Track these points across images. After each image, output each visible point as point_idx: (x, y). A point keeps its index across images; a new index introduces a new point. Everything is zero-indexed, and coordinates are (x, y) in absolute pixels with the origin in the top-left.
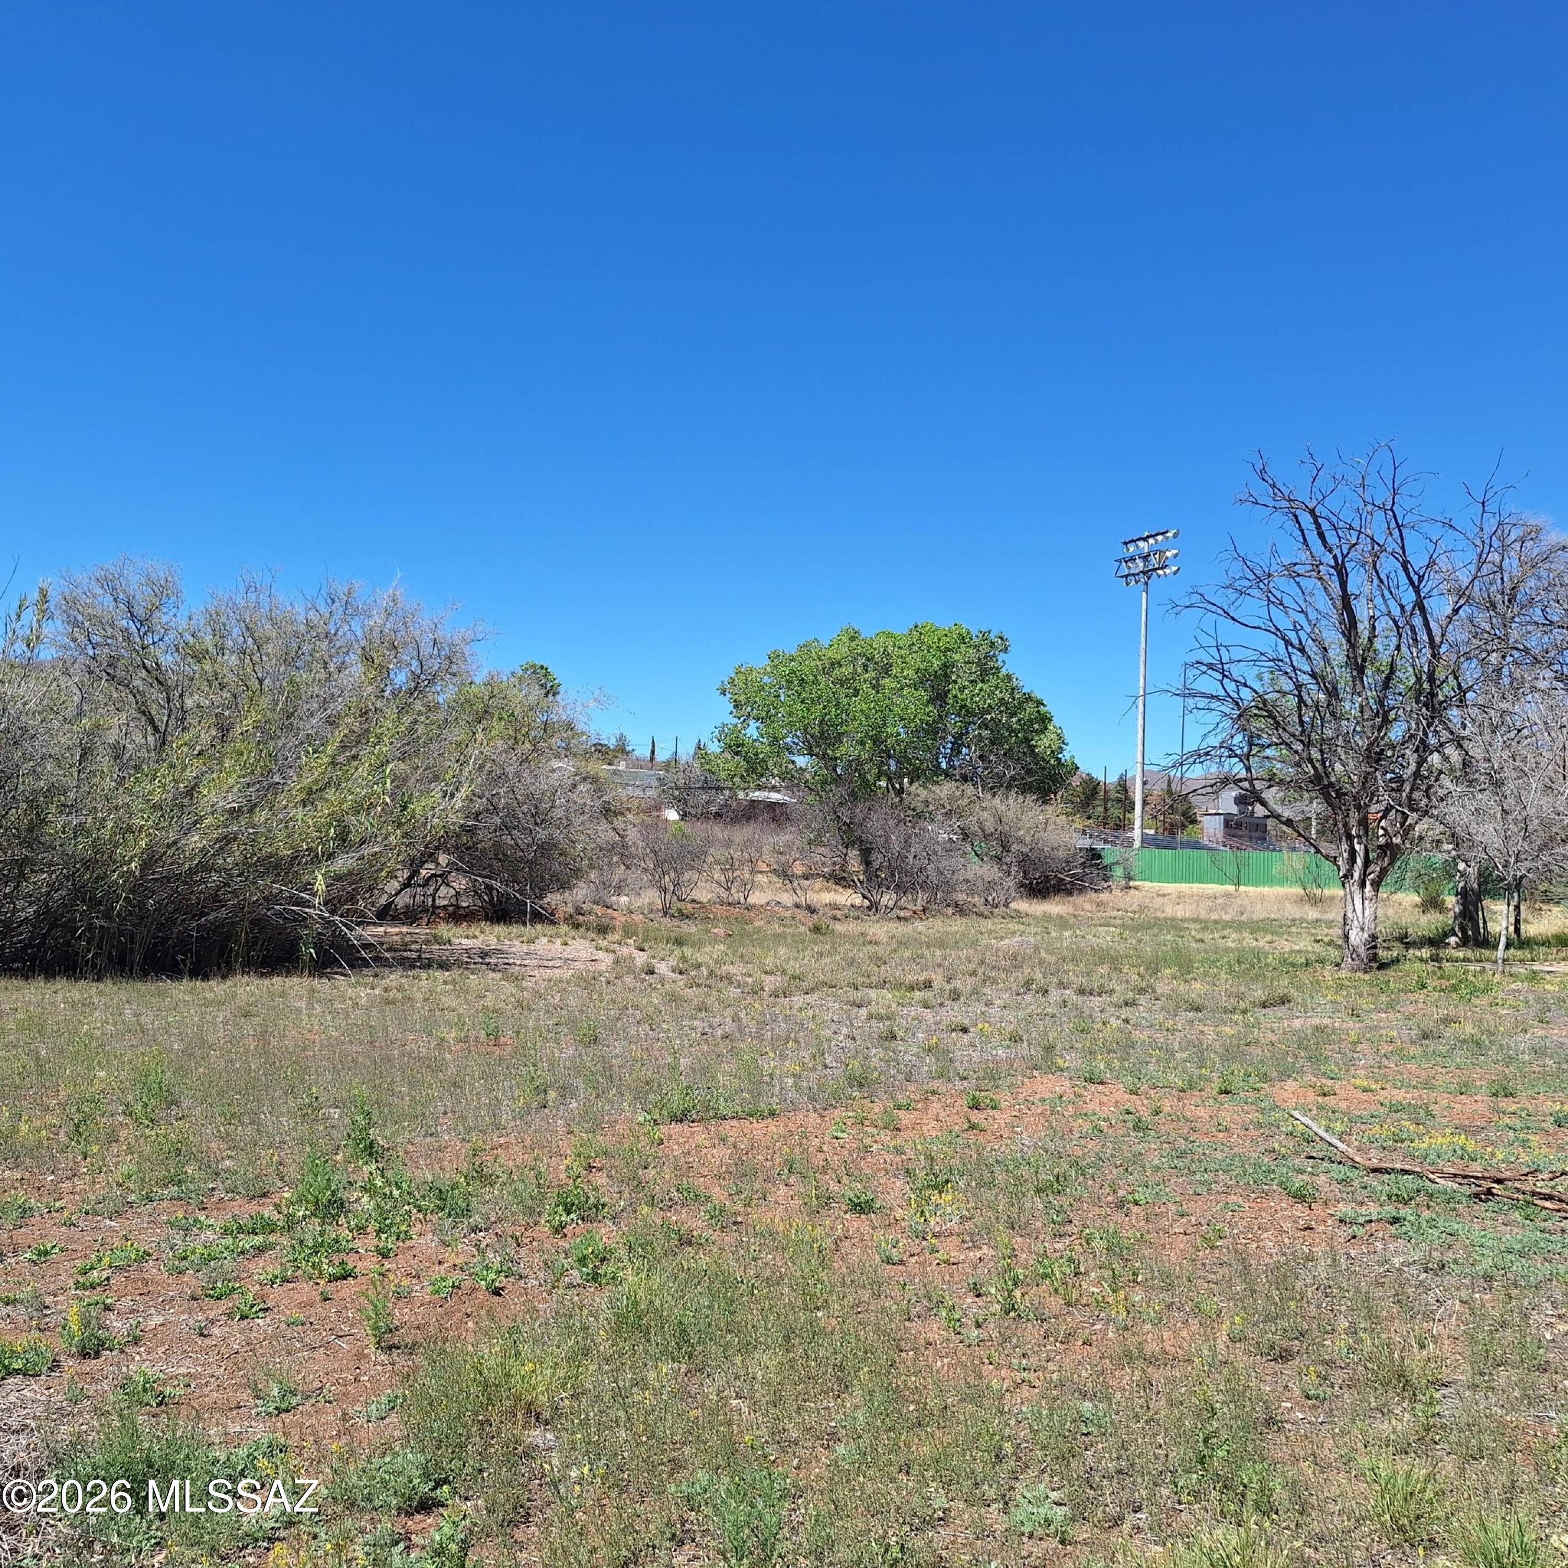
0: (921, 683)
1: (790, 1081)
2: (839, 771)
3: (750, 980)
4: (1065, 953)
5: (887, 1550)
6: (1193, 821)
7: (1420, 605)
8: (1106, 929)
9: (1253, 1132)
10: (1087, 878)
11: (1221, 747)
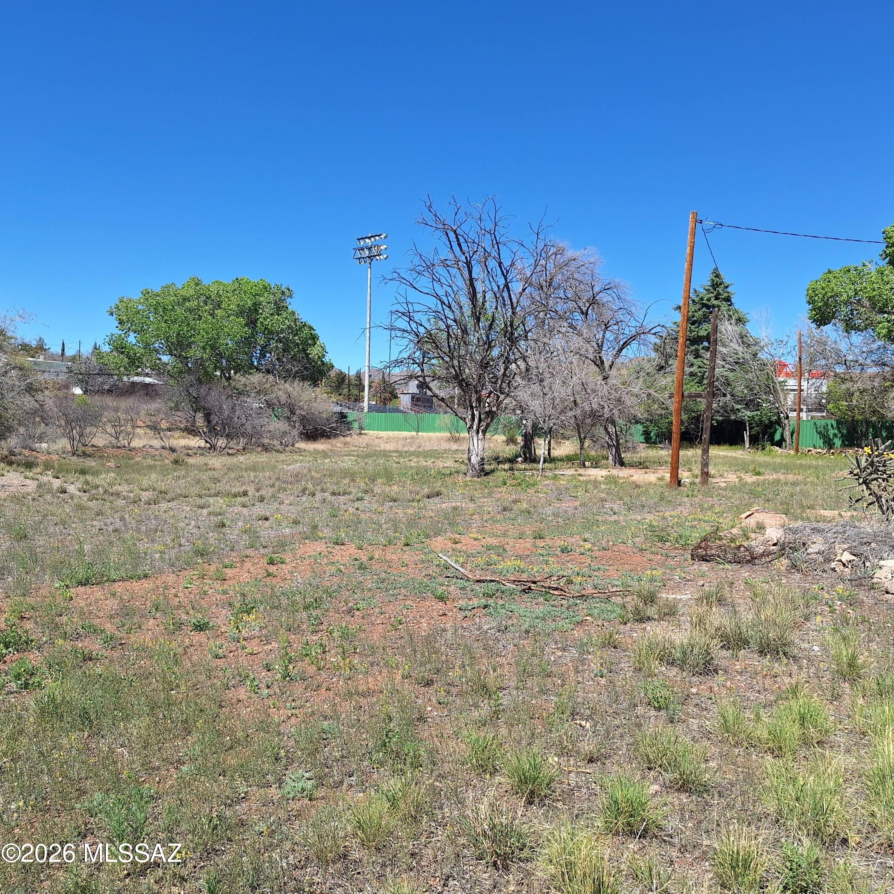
0: (241, 313)
1: (157, 556)
2: (190, 365)
3: (132, 495)
4: (325, 472)
5: (211, 821)
6: (396, 397)
7: (507, 286)
8: (348, 457)
9: (420, 566)
10: (339, 429)
11: (409, 358)
